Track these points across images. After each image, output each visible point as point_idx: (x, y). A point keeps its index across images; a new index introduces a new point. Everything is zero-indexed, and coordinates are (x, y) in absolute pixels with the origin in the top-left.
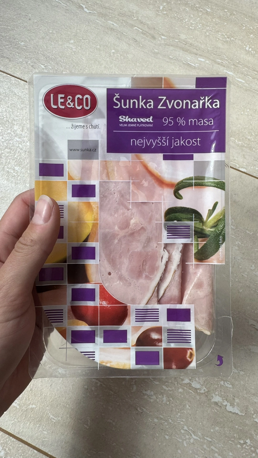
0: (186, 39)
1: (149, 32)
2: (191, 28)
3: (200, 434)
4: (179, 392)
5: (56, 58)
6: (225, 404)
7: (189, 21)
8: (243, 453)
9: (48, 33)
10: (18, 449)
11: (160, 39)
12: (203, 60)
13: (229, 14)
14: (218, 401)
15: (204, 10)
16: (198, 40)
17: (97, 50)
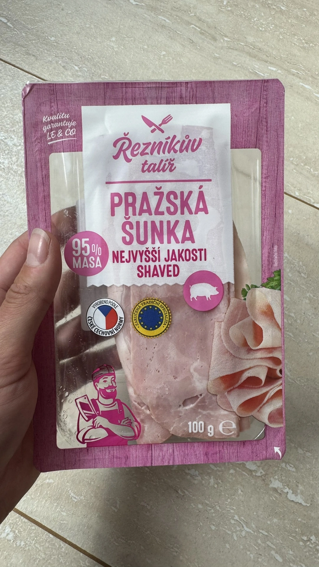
0: (254, 42)
1: (209, 32)
2: (261, 29)
3: (254, 526)
4: (230, 474)
5: (92, 58)
6: (285, 491)
7: (258, 21)
8: (306, 552)
9: (84, 27)
10: (30, 532)
11: (222, 41)
12: (274, 69)
13: (308, 14)
14: (278, 487)
15: (278, 7)
16: (268, 44)
17: (144, 51)
